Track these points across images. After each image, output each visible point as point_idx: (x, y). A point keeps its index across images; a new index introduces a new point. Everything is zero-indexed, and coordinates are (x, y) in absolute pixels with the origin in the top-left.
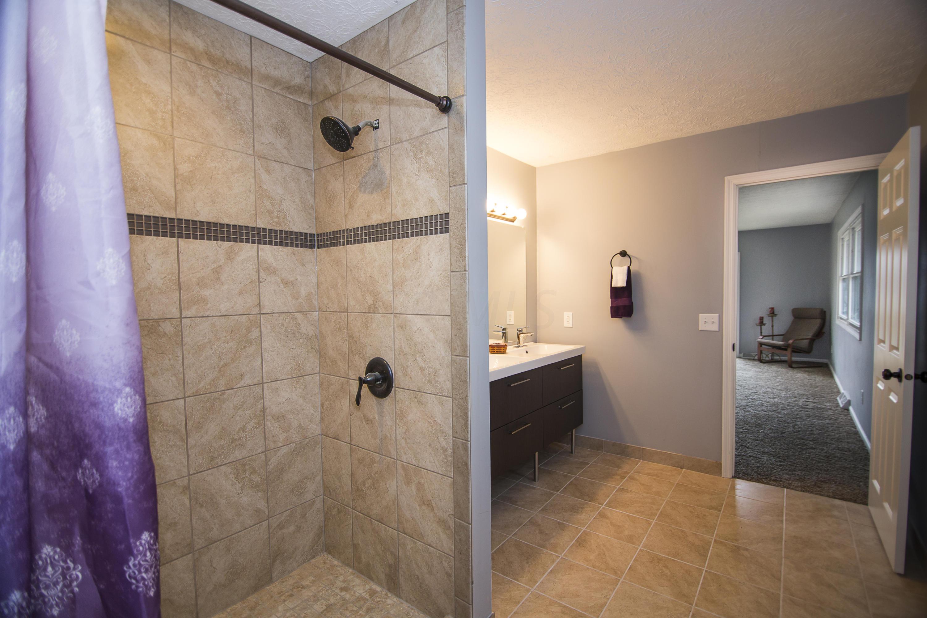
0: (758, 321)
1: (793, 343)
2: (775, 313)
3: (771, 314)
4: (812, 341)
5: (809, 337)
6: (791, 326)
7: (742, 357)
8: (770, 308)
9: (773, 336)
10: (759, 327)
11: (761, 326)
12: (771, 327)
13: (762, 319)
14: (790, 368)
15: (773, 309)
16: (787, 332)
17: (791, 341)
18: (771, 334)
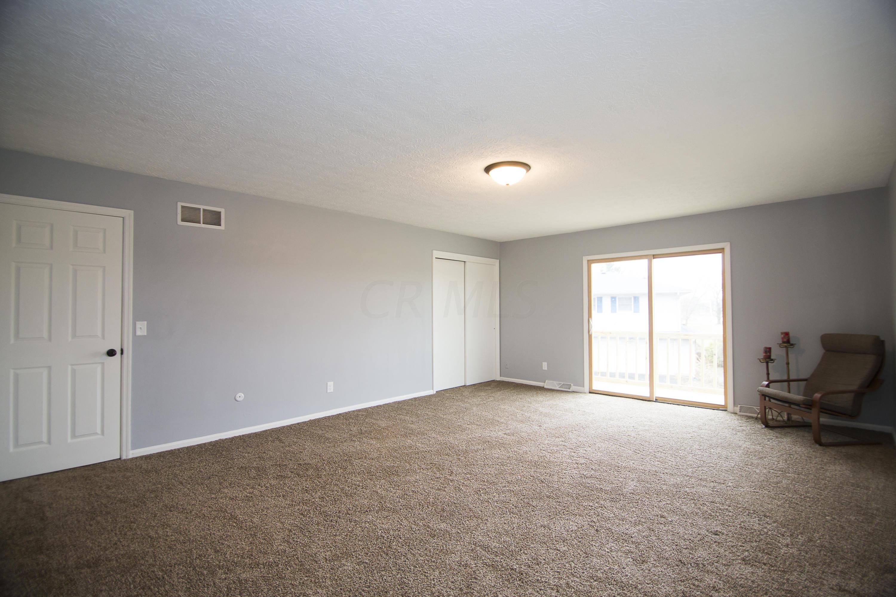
0: (762, 355)
1: (821, 398)
2: (792, 342)
3: (784, 342)
4: (859, 395)
5: (854, 387)
6: (820, 365)
7: (738, 412)
8: (782, 333)
9: (789, 381)
10: (765, 364)
11: (767, 363)
12: (786, 366)
13: (768, 351)
14: (817, 446)
15: (787, 334)
16: (813, 375)
17: (817, 396)
18: (785, 378)
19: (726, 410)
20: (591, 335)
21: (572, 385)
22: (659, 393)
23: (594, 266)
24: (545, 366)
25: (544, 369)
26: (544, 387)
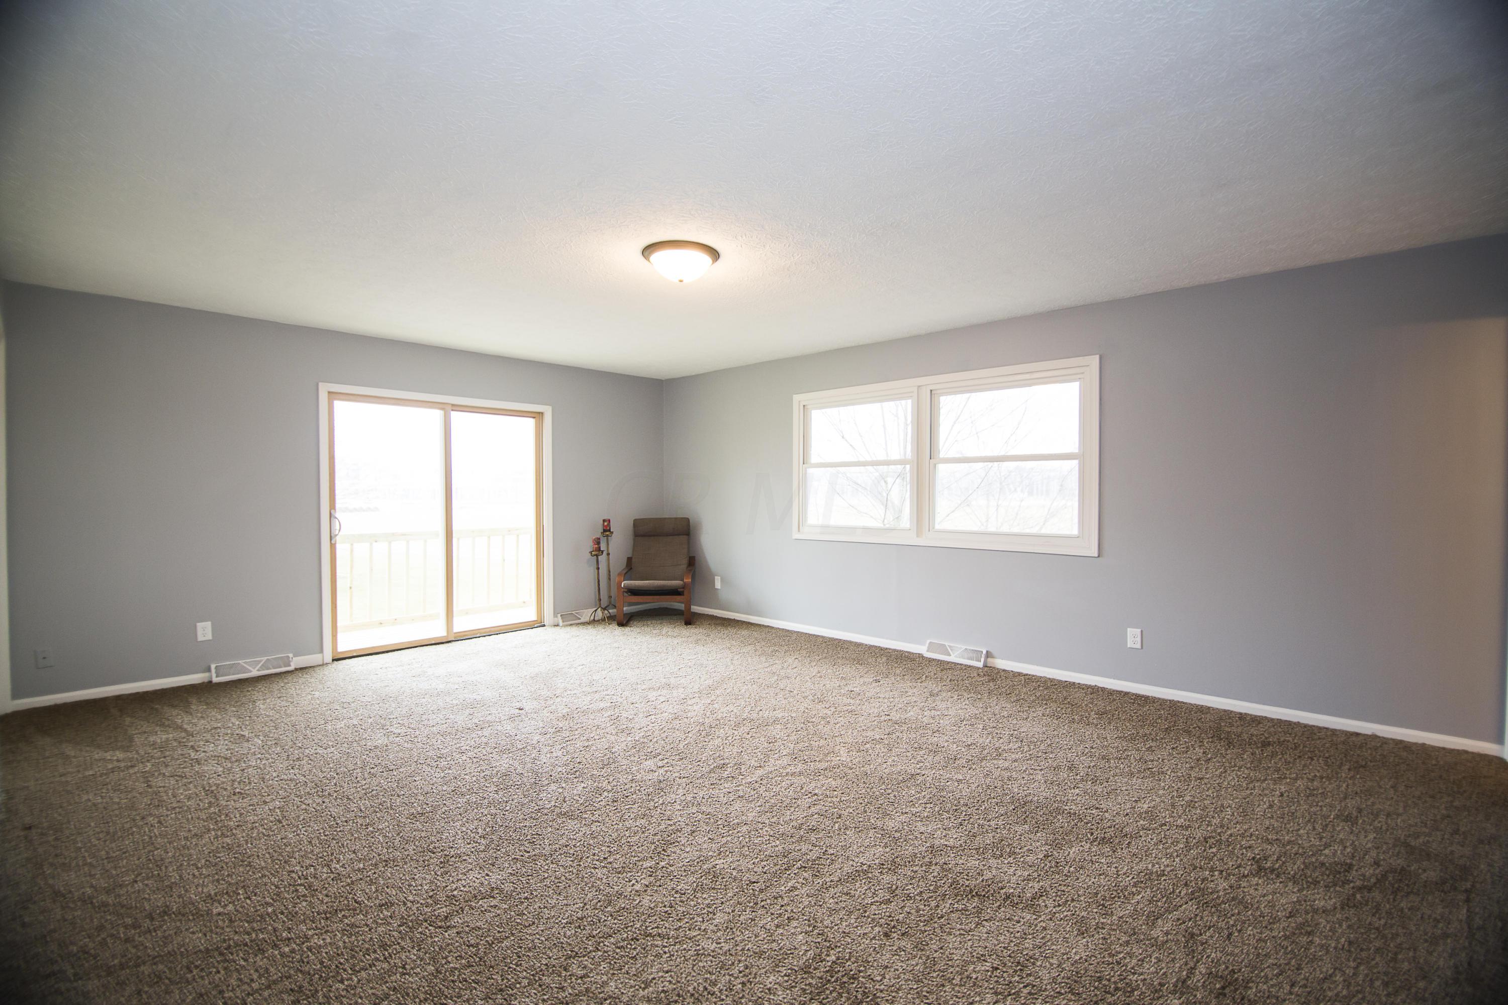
3: (605, 531)
8: (604, 521)
11: (597, 556)
13: (598, 541)
15: (609, 521)
19: (544, 626)
20: (335, 544)
21: (291, 655)
22: (461, 625)
23: (338, 405)
24: (204, 631)
25: (200, 638)
26: (211, 682)
